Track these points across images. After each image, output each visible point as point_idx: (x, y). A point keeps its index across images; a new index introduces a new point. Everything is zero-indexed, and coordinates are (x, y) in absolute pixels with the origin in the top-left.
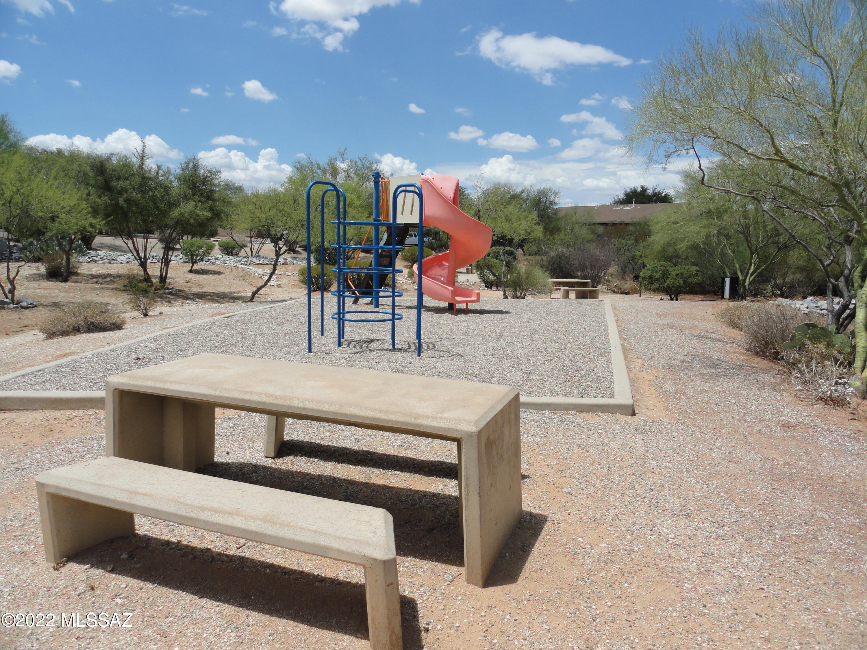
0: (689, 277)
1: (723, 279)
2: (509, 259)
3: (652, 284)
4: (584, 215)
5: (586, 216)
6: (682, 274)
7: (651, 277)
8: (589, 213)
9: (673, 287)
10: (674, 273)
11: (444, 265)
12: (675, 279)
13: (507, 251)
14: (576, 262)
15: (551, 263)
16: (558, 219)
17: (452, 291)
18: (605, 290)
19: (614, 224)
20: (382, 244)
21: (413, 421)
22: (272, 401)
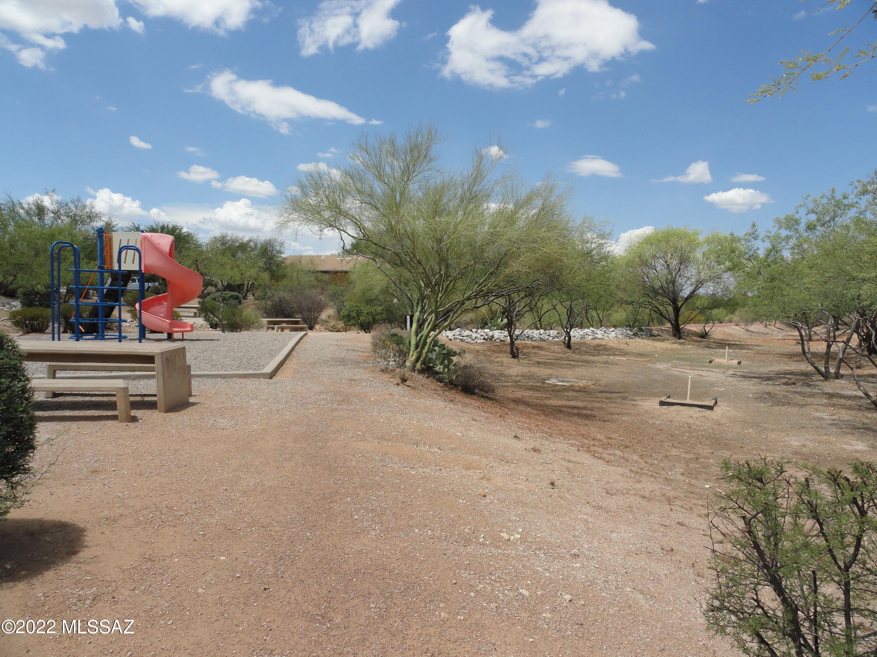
0: (377, 315)
1: (406, 317)
2: (235, 302)
3: (350, 321)
4: (308, 264)
5: (310, 265)
6: (371, 313)
7: (348, 316)
8: (312, 262)
9: (365, 323)
10: (365, 312)
11: (163, 304)
12: (366, 317)
13: (232, 295)
14: (295, 305)
15: (274, 307)
16: (286, 267)
17: (170, 323)
18: (323, 330)
19: (336, 272)
20: (107, 286)
21: (134, 351)
22: (66, 349)
